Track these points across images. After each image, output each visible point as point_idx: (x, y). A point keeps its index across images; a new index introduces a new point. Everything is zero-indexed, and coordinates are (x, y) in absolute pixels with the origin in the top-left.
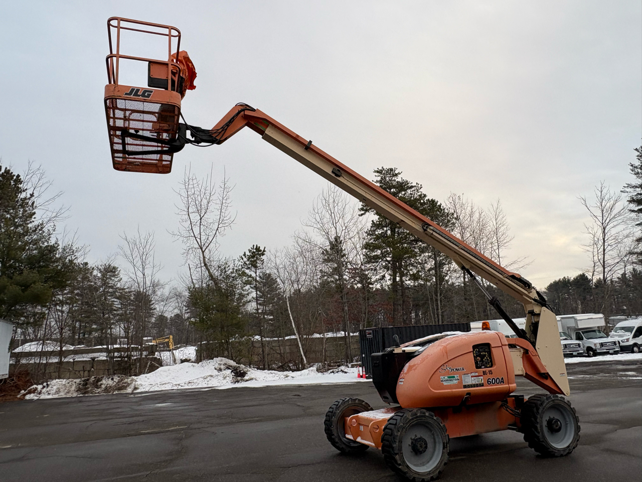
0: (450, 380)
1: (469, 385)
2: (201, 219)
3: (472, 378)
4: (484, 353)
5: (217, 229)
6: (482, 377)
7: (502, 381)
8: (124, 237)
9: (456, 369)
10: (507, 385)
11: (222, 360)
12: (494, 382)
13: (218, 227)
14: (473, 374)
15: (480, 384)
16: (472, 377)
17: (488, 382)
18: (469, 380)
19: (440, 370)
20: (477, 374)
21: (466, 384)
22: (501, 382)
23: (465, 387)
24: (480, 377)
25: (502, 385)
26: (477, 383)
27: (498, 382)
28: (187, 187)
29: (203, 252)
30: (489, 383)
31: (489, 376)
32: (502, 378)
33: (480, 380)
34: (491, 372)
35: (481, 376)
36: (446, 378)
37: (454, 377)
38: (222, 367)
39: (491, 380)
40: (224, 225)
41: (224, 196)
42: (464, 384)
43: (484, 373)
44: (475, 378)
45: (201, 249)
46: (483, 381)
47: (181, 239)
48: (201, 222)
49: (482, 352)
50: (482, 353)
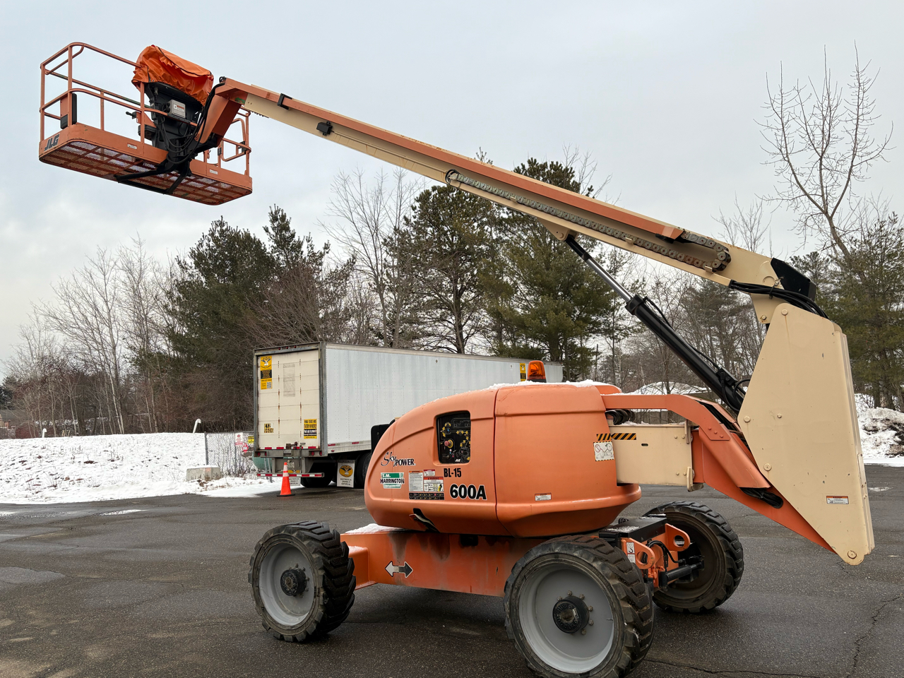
0: (393, 481)
1: (418, 494)
2: (821, 159)
3: (426, 481)
4: (462, 432)
5: (851, 170)
6: (441, 481)
7: (482, 494)
8: (719, 219)
9: (402, 461)
10: (494, 505)
11: (881, 413)
12: (463, 494)
13: (852, 166)
14: (428, 473)
15: (438, 494)
16: (425, 478)
17: (452, 491)
18: (420, 484)
19: (382, 460)
20: (433, 474)
21: (415, 491)
22: (479, 495)
23: (412, 496)
24: (437, 481)
25: (480, 501)
26: (432, 491)
27: (472, 495)
28: (778, 110)
29: (830, 219)
30: (454, 494)
31: (453, 480)
32: (482, 488)
33: (439, 485)
34: (458, 472)
35: (441, 478)
36: (388, 476)
37: (397, 475)
38: (879, 425)
39: (458, 490)
40: (864, 159)
41: (860, 101)
42: (411, 490)
43: (447, 473)
44: (430, 481)
45: (826, 213)
46: (442, 488)
47: (785, 204)
48: (821, 164)
49: (458, 429)
50: (458, 432)
